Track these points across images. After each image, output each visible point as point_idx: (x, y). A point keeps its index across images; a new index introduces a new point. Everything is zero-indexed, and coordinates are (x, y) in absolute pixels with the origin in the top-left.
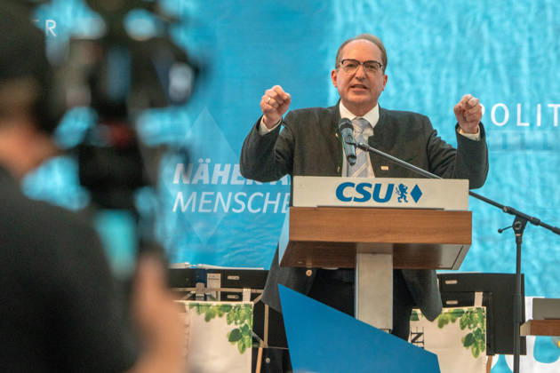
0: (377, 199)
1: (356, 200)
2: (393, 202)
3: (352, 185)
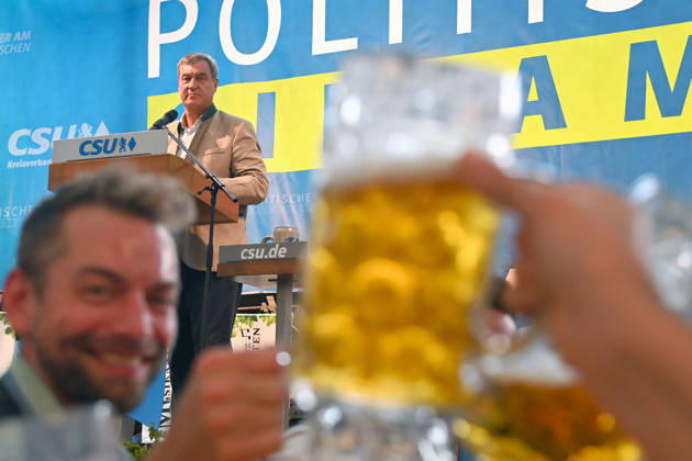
0: (106, 152)
1: (92, 153)
2: (116, 153)
3: (89, 142)
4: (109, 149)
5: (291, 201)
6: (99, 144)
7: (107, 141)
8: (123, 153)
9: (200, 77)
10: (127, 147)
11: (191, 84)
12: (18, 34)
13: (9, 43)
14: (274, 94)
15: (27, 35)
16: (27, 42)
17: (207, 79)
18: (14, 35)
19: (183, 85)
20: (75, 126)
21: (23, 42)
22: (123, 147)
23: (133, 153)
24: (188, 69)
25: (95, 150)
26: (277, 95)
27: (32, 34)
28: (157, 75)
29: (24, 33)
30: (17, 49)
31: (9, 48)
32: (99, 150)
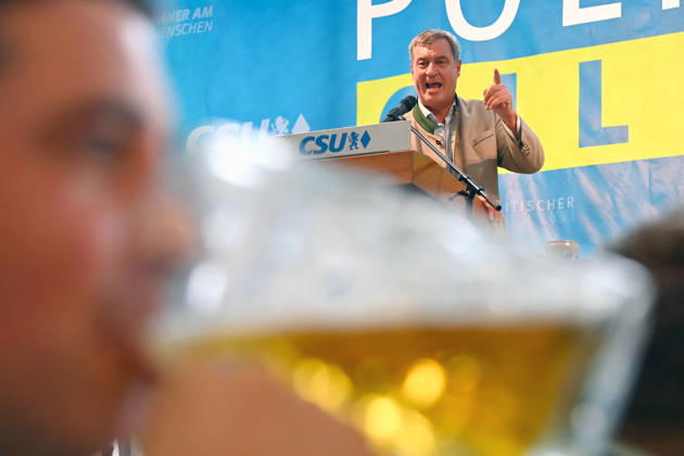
4: (337, 146)
5: (538, 208)
6: (324, 140)
7: (334, 137)
8: (354, 151)
9: (439, 61)
10: (359, 143)
11: (429, 70)
12: (198, 10)
13: (186, 21)
14: (514, 75)
15: (208, 12)
16: (209, 19)
17: (448, 62)
18: (193, 11)
19: (419, 71)
20: (268, 121)
21: (205, 19)
22: (354, 144)
23: (366, 151)
24: (424, 51)
25: (319, 148)
26: (518, 77)
27: (214, 9)
28: (368, 56)
29: (205, 9)
30: (196, 29)
31: (187, 28)
32: (324, 147)
